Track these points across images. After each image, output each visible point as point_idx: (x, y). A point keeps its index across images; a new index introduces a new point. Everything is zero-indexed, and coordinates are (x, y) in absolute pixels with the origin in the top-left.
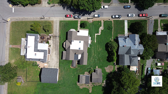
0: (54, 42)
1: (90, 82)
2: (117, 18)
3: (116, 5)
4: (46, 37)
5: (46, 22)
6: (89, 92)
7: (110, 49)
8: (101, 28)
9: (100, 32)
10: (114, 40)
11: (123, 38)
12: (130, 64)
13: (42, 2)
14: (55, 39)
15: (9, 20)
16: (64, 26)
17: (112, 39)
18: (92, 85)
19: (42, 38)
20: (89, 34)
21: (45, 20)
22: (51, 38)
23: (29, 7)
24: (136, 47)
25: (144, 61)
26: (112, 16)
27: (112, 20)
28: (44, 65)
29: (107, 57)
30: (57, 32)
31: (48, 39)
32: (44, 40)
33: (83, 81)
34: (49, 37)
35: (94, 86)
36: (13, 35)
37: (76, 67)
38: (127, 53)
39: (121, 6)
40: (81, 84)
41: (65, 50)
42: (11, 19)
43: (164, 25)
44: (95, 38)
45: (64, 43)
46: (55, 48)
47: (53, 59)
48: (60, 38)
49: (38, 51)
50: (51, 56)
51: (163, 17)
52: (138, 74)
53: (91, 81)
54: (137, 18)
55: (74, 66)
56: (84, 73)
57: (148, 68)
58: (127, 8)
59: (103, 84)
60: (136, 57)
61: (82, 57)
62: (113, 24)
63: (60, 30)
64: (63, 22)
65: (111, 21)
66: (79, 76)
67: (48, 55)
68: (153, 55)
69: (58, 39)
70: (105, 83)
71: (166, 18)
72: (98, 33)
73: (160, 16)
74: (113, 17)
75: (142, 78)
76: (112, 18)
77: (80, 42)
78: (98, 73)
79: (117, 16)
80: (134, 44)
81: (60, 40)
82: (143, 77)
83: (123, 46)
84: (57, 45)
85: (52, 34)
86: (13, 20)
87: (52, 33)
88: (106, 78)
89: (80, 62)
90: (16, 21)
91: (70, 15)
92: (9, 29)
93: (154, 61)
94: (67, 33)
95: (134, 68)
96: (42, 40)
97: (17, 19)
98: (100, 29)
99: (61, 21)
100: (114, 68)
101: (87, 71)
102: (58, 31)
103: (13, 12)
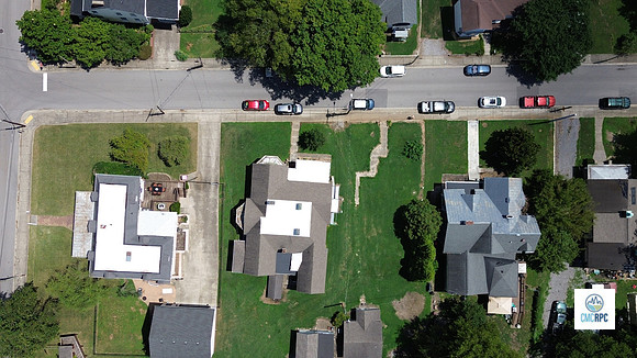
0: (201, 204)
2: (440, 112)
3: (437, 62)
4: (171, 188)
5: (169, 128)
7: (410, 232)
8: (380, 151)
9: (374, 166)
10: (429, 195)
11: (463, 191)
12: (489, 289)
13: (154, 51)
14: (202, 194)
15: (28, 119)
16: (240, 142)
17: (421, 192)
19: (155, 189)
20: (332, 173)
21: (164, 122)
22: (189, 191)
23: (106, 71)
24: (511, 228)
25: (540, 274)
26: (420, 106)
27: (418, 119)
28: (161, 294)
29: (402, 262)
30: (213, 166)
31: (176, 191)
32: (163, 195)
33: (308, 354)
34: (180, 186)
36: (44, 178)
37: (284, 300)
38: (475, 249)
39: (455, 66)
41: (243, 237)
42: (36, 119)
43: (618, 139)
44: (357, 188)
45: (239, 210)
46: (205, 227)
47: (194, 269)
48: (223, 188)
49: (141, 241)
50: (188, 258)
51: (612, 107)
52: (519, 327)
53: (340, 354)
54: (513, 114)
55: (277, 295)
56: (314, 324)
57: (555, 304)
58: (478, 74)
60: (512, 261)
61: (306, 263)
62: (423, 137)
63: (223, 159)
64: (233, 130)
65: (416, 126)
66: (294, 334)
67: (177, 254)
68: (575, 254)
69: (214, 194)
71: (624, 113)
72: (368, 170)
73: (603, 104)
74: (425, 107)
75: (532, 341)
76: (420, 111)
77: (298, 207)
78: (366, 324)
79: (440, 107)
80: (504, 217)
81: (222, 196)
82: (536, 336)
83: (463, 223)
84: (211, 217)
85: (193, 175)
86: (45, 122)
87: (192, 168)
88: (398, 340)
89: (299, 282)
90: (57, 124)
91: (261, 103)
92: (28, 152)
93: (578, 274)
94: (249, 170)
95: (502, 306)
96: (155, 198)
97: (58, 117)
98: (375, 153)
99: (227, 124)
100: (428, 302)
101: (323, 314)
102: (214, 163)
103: (45, 89)
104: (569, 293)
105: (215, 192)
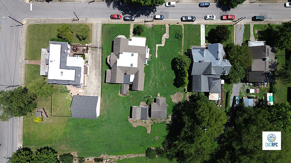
0: (94, 56)
1: (148, 118)
2: (189, 21)
3: (188, 2)
4: (81, 49)
5: (81, 26)
6: (146, 132)
7: (178, 67)
8: (166, 36)
9: (163, 42)
10: (185, 53)
11: (199, 50)
12: (210, 90)
14: (94, 52)
15: (24, 22)
16: (109, 31)
17: (182, 53)
18: (151, 121)
19: (75, 49)
20: (146, 44)
21: (79, 23)
22: (89, 51)
23: (55, 3)
24: (219, 64)
25: (229, 85)
26: (182, 19)
28: (78, 92)
29: (174, 80)
30: (99, 41)
31: (84, 50)
32: (78, 52)
33: (137, 115)
34: (85, 48)
35: (154, 123)
36: (31, 45)
38: (205, 74)
39: (196, 3)
40: (135, 121)
41: (110, 68)
42: (28, 21)
43: (260, 32)
44: (157, 51)
45: (109, 57)
46: (95, 65)
47: (91, 82)
48: (102, 50)
50: (89, 78)
51: (257, 20)
52: (221, 106)
53: (150, 116)
54: (218, 22)
55: (125, 92)
56: (140, 104)
57: (235, 97)
58: (205, 6)
59: (167, 120)
60: (219, 79)
61: (136, 78)
62: (183, 30)
63: (103, 38)
64: (107, 26)
65: (180, 26)
66: (131, 108)
68: (244, 76)
69: (99, 52)
70: (170, 120)
71: (261, 23)
72: (161, 44)
73: (254, 19)
74: (184, 19)
75: (226, 112)
77: (132, 55)
78: (160, 104)
79: (189, 18)
80: (217, 59)
81: (102, 53)
82: (227, 109)
83: (200, 62)
84: (98, 61)
85: (90, 45)
86: (32, 23)
87: (90, 42)
88: (173, 111)
89: (133, 88)
91: (118, 16)
93: (244, 85)
94: (113, 42)
95: (215, 97)
96: (75, 53)
97: (36, 21)
98: (164, 37)
99: (104, 24)
100: (185, 96)
101: (143, 101)
102: (99, 40)
103: (31, 10)
104: (240, 93)
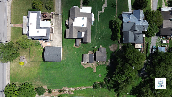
0: (57, 20)
1: (94, 62)
4: (49, 15)
6: (93, 71)
7: (113, 26)
8: (105, 5)
9: (103, 10)
10: (118, 17)
11: (127, 14)
12: (135, 42)
14: (57, 18)
16: (67, 3)
18: (96, 64)
19: (44, 16)
22: (53, 17)
24: (141, 23)
25: (148, 38)
29: (111, 35)
30: (60, 10)
32: (46, 18)
33: (87, 59)
34: (51, 15)
35: (98, 65)
36: (14, 14)
37: (80, 46)
38: (131, 30)
40: (85, 64)
41: (68, 28)
44: (99, 16)
45: (67, 21)
46: (58, 26)
47: (55, 38)
48: (62, 16)
50: (54, 35)
52: (143, 52)
53: (95, 60)
55: (78, 45)
56: (88, 52)
57: (153, 46)
59: (107, 63)
60: (141, 34)
61: (86, 35)
62: (116, 1)
63: (62, 8)
66: (83, 55)
67: (51, 34)
68: (158, 31)
69: (60, 18)
70: (109, 63)
77: (83, 19)
78: (102, 52)
80: (139, 20)
81: (62, 18)
82: (147, 55)
83: (128, 22)
84: (60, 24)
85: (54, 13)
87: (54, 10)
88: (110, 57)
89: (84, 40)
92: (10, 7)
94: (69, 11)
95: (139, 46)
96: (44, 18)
98: (103, 6)
100: (118, 47)
101: (90, 50)
102: (60, 9)
104: (156, 43)
105: (60, 17)
